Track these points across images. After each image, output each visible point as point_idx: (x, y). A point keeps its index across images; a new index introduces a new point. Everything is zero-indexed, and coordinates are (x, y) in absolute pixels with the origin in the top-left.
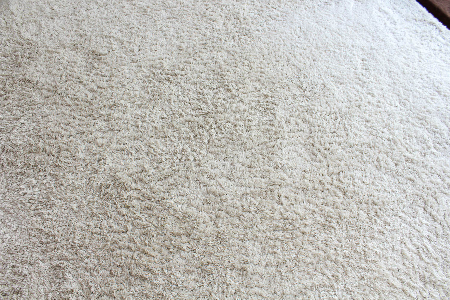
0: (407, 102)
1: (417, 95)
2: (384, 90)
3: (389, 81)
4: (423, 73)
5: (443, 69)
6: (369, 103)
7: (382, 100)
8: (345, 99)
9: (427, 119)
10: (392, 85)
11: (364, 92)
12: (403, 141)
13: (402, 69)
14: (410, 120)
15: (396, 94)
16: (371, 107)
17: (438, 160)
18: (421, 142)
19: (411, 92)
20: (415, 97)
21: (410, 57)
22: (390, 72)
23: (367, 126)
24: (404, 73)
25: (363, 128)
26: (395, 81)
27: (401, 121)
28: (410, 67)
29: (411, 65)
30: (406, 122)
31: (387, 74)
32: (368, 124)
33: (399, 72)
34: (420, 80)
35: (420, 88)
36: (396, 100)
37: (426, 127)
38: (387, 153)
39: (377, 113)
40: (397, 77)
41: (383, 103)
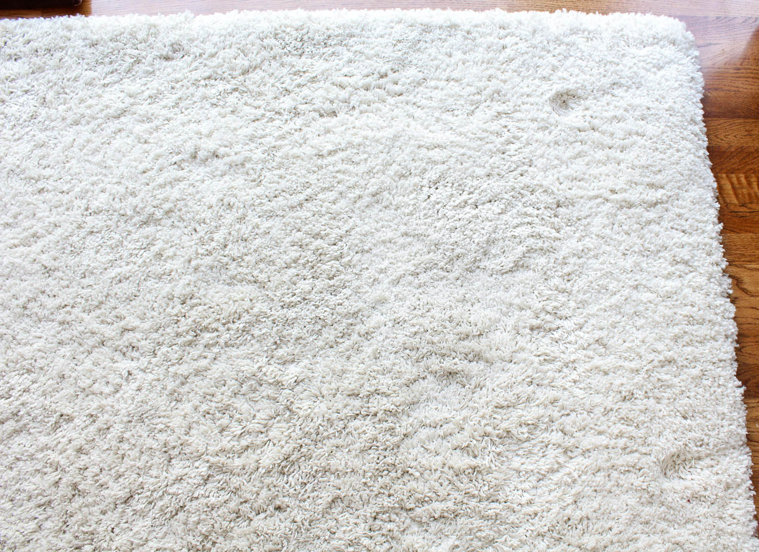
0: (129, 336)
1: (127, 288)
2: (67, 373)
3: (49, 329)
4: (76, 214)
5: (96, 151)
6: (80, 450)
7: (93, 404)
8: (34, 513)
9: (205, 323)
10: (65, 335)
11: (43, 440)
12: (226, 442)
13: (36, 267)
14: (183, 369)
15: (94, 347)
16: (95, 456)
17: (317, 383)
18: (254, 391)
19: (113, 302)
20: (129, 299)
21: (14, 210)
22: (25, 308)
23: (142, 511)
24: (48, 271)
25: (141, 525)
26: (60, 318)
27: (176, 398)
28: (43, 236)
29: (39, 228)
30: (183, 384)
31: (27, 320)
32: (139, 504)
33: (39, 282)
34: (92, 241)
35: (112, 263)
36: (113, 360)
37: (222, 341)
38: (238, 514)
39: (121, 452)
40: (51, 303)
41: (101, 409)
